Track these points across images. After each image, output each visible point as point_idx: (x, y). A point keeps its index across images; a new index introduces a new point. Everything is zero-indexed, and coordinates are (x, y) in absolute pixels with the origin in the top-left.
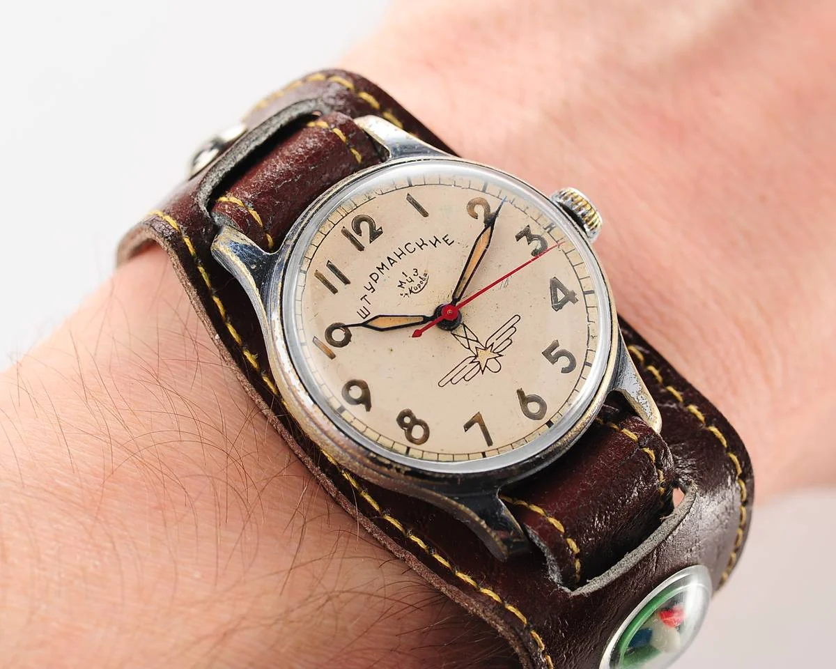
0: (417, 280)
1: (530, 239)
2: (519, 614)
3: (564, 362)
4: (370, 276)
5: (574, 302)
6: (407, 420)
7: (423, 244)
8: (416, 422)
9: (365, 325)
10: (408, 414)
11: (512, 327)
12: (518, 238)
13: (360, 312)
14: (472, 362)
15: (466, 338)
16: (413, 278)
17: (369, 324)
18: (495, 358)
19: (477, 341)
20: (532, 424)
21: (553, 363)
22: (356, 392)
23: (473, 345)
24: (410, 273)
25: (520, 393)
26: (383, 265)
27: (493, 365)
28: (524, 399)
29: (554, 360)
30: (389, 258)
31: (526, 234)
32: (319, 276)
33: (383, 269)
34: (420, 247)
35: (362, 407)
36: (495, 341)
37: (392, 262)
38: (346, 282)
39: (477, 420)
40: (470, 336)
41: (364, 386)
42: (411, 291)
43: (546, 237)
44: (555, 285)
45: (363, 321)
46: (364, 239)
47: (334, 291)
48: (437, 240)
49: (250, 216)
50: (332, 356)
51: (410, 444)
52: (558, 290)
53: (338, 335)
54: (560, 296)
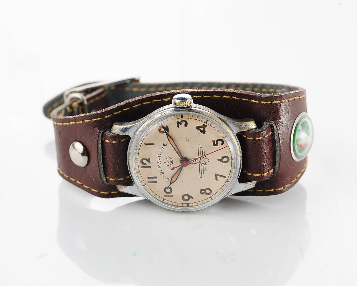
0: (169, 161)
1: (181, 124)
3: (220, 143)
4: (159, 171)
5: (207, 127)
6: (203, 192)
7: (161, 151)
8: (205, 190)
9: (171, 183)
10: (201, 191)
11: (200, 148)
12: (178, 126)
13: (167, 181)
14: (201, 165)
15: (194, 161)
16: (168, 161)
17: (172, 182)
18: (205, 159)
20: (229, 163)
22: (186, 198)
23: (197, 161)
24: (166, 161)
25: (219, 160)
26: (158, 165)
27: (206, 161)
28: (221, 160)
29: (217, 145)
30: (158, 163)
31: (179, 123)
33: (160, 166)
34: (161, 153)
35: (191, 199)
36: (200, 155)
38: (156, 177)
39: (217, 176)
41: (186, 195)
42: (171, 164)
43: (183, 119)
44: (198, 128)
45: (169, 182)
46: (148, 164)
47: (156, 182)
48: (163, 147)
49: (120, 181)
50: (172, 196)
51: (210, 196)
52: (200, 128)
53: (168, 190)
54: (202, 129)
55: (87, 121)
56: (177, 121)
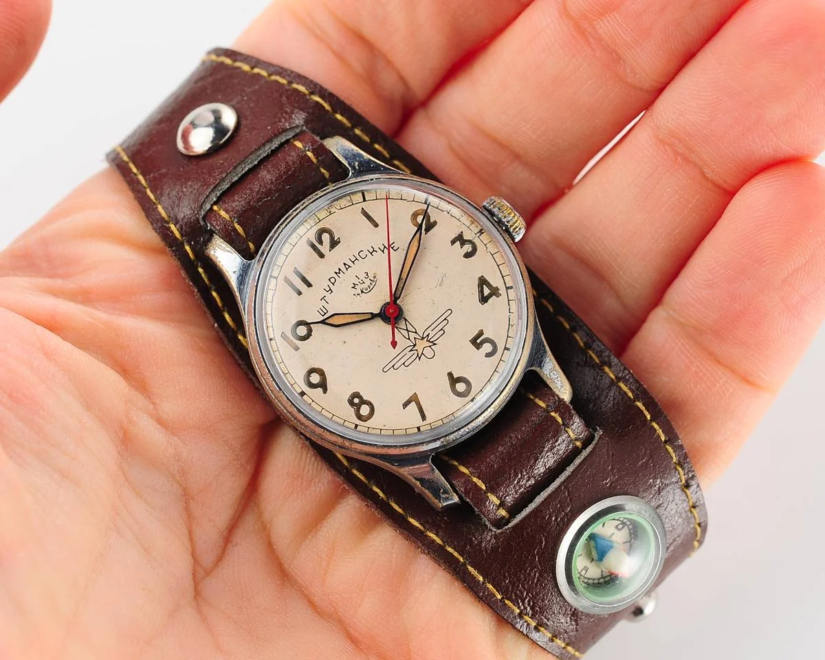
0: (368, 282)
1: (462, 244)
2: (456, 554)
3: (487, 348)
4: (329, 280)
5: (498, 297)
6: (356, 401)
7: (374, 251)
8: (363, 402)
9: (323, 322)
10: (356, 395)
11: (445, 319)
12: (453, 242)
13: (320, 311)
14: (411, 350)
15: (407, 330)
16: (364, 280)
17: (326, 321)
18: (430, 346)
19: (416, 332)
20: (459, 402)
21: (478, 349)
22: (315, 378)
23: (412, 335)
24: (362, 276)
25: (450, 375)
26: (340, 270)
27: (428, 352)
28: (453, 380)
29: (478, 346)
30: (345, 264)
31: (460, 239)
32: (287, 280)
33: (339, 273)
34: (371, 253)
35: (320, 390)
36: (430, 332)
37: (347, 267)
38: (309, 285)
39: (414, 399)
40: (410, 328)
41: (322, 373)
42: (362, 292)
43: (477, 241)
44: (483, 282)
45: (322, 318)
46: (324, 249)
47: (300, 293)
48: (385, 247)
49: (235, 230)
50: (297, 349)
51: (358, 422)
52: (484, 286)
53: (302, 331)
54: (486, 292)
55: (302, 88)
56: (462, 232)
